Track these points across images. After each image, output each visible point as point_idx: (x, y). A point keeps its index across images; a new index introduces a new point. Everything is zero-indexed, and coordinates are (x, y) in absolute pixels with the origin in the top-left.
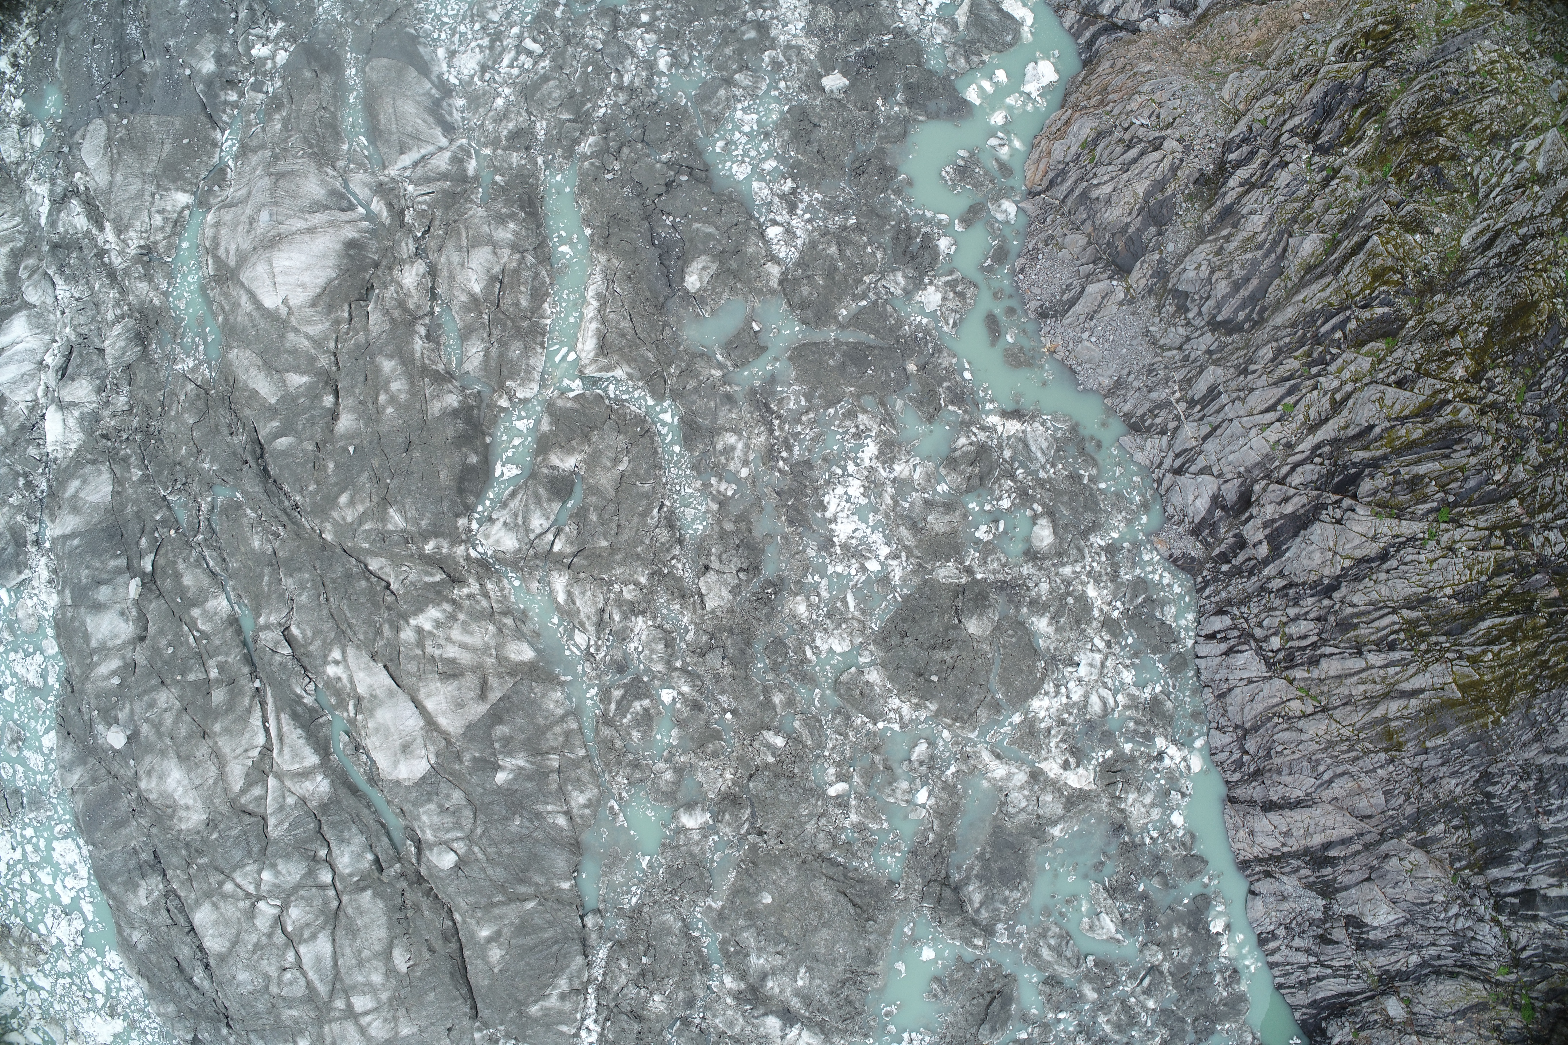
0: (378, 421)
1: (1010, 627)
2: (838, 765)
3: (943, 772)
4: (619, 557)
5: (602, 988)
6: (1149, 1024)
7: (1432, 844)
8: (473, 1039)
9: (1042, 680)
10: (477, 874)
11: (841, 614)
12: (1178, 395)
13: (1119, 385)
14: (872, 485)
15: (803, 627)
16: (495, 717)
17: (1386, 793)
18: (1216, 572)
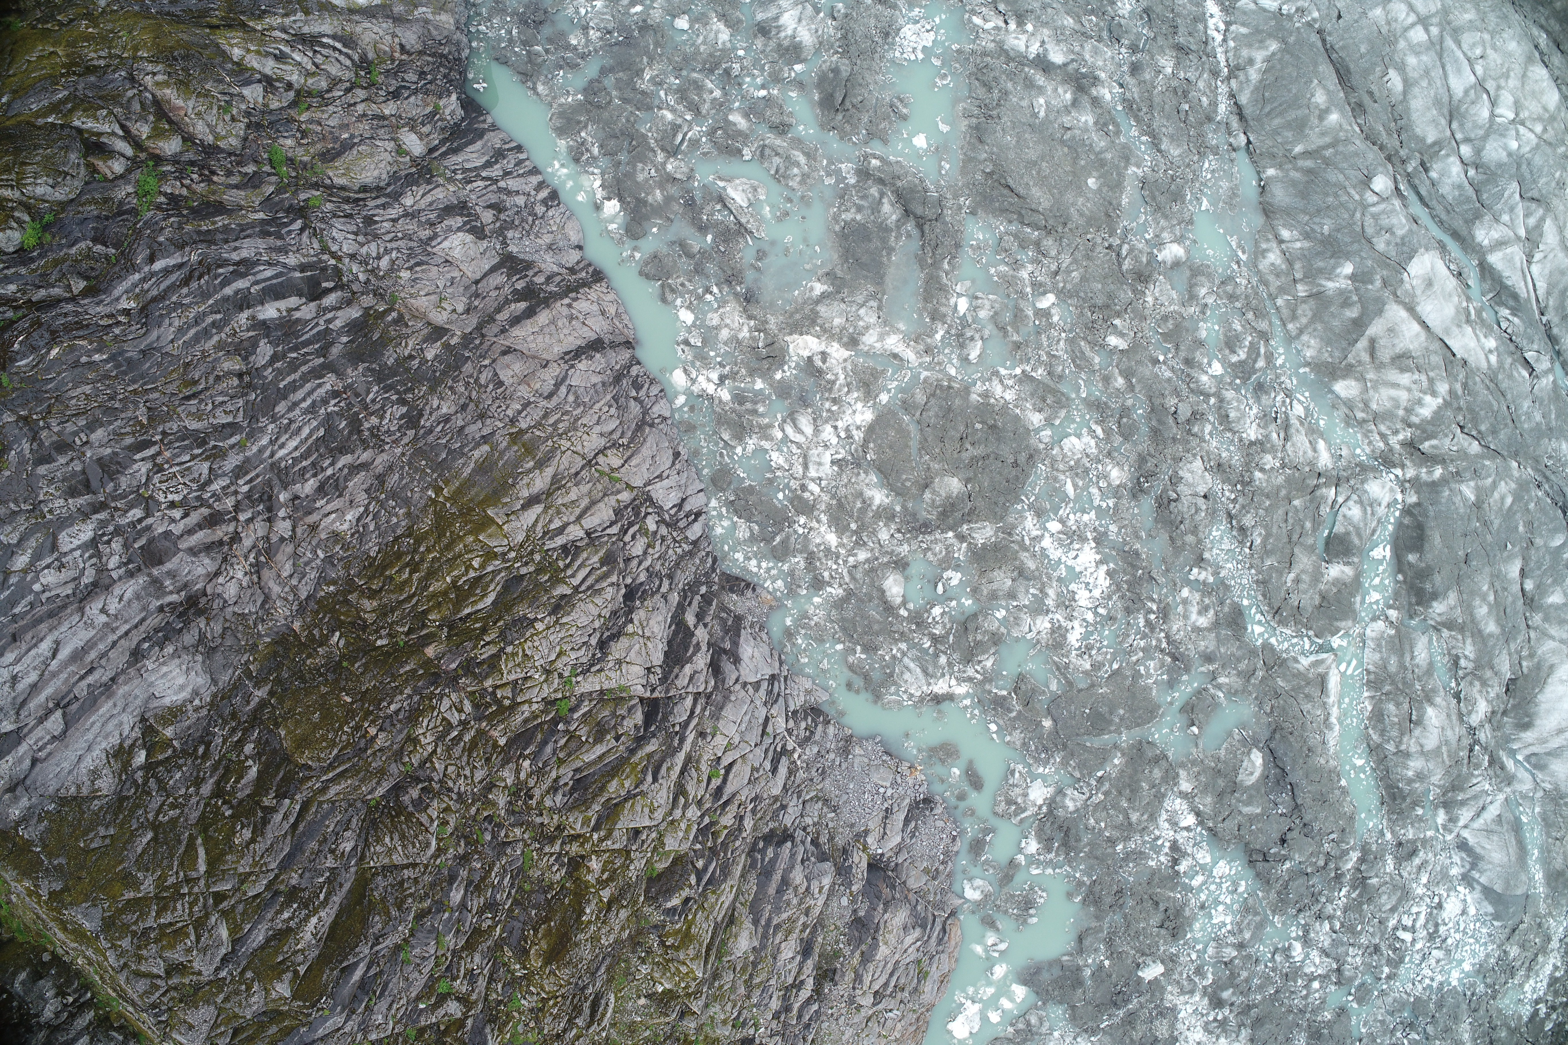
0: (1492, 575)
1: (909, 489)
2: (1051, 325)
3: (948, 332)
4: (1283, 492)
5: (1215, 73)
6: (662, 93)
7: (430, 334)
8: (1319, 10)
9: (866, 441)
10: (1352, 173)
11: (1077, 475)
12: (796, 756)
13: (845, 751)
14: (1067, 603)
16: (1359, 325)
17: (501, 384)
18: (709, 584)
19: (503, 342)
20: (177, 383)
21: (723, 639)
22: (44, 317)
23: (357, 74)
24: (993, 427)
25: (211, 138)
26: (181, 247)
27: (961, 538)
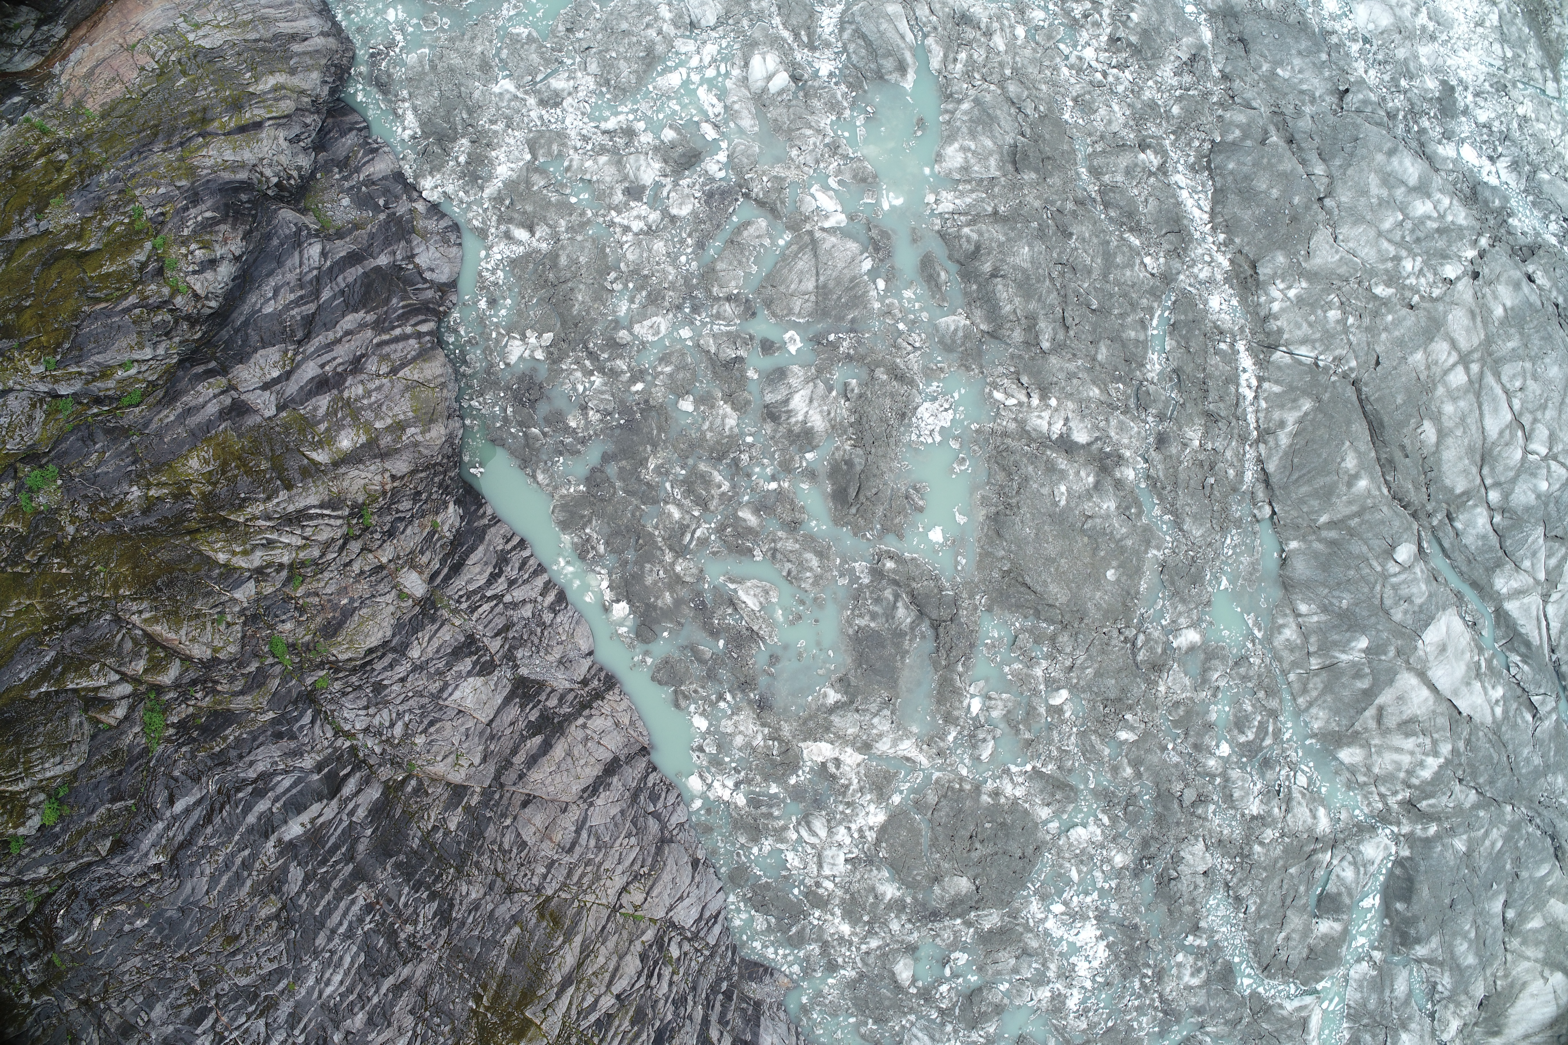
0: (1475, 915)
1: (920, 882)
3: (960, 733)
4: (1280, 863)
5: (1244, 438)
6: (668, 485)
7: (451, 800)
8: (1356, 358)
10: (1376, 543)
11: (1082, 862)
14: (1067, 975)
15: (1114, 839)
16: (1369, 695)
17: (524, 844)
18: (729, 977)
19: (523, 790)
20: (220, 940)
21: (744, 1030)
22: (80, 884)
23: (349, 525)
24: (1003, 824)
25: (209, 652)
26: (196, 779)
27: (968, 924)
